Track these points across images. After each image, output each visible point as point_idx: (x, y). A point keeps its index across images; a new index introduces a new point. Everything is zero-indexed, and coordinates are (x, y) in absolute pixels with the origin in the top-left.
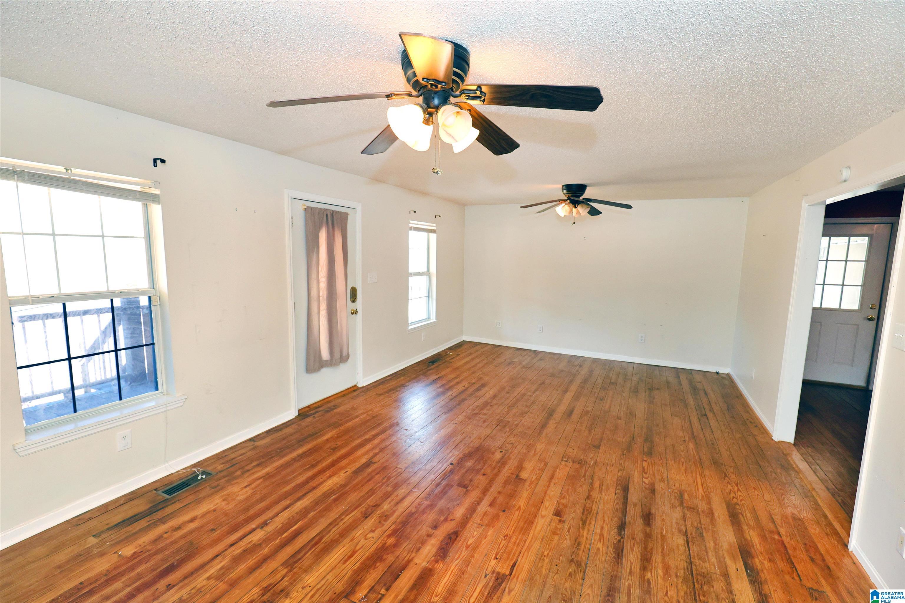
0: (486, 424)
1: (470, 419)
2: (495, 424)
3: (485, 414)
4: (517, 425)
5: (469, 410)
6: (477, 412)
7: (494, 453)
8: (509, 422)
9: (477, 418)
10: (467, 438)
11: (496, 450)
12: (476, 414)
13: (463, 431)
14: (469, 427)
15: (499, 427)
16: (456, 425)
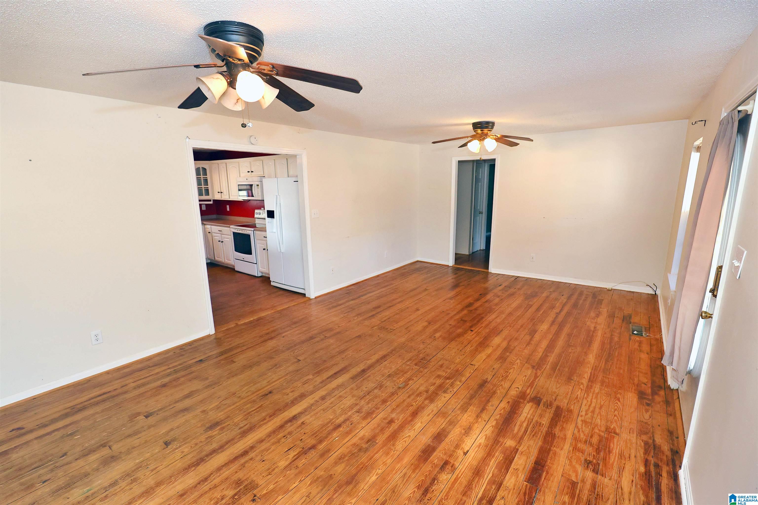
0: (440, 363)
1: (457, 371)
2: (431, 362)
3: (439, 376)
4: (410, 360)
5: (458, 385)
6: (448, 381)
7: (440, 336)
8: (416, 364)
9: (449, 371)
10: (460, 349)
11: (438, 338)
12: (448, 378)
13: (465, 356)
14: (458, 360)
15: (429, 359)
16: (472, 363)
